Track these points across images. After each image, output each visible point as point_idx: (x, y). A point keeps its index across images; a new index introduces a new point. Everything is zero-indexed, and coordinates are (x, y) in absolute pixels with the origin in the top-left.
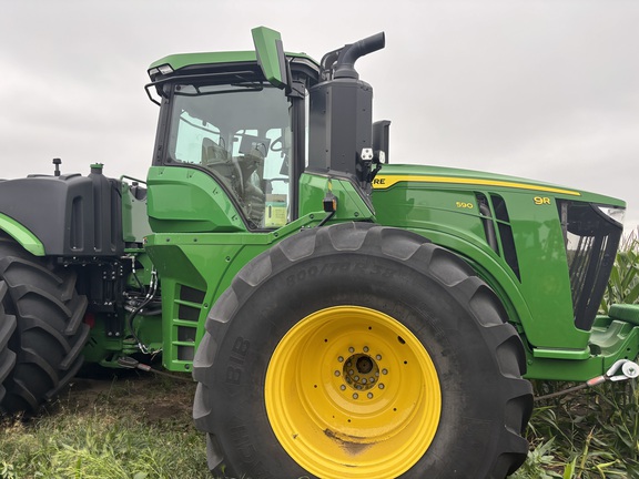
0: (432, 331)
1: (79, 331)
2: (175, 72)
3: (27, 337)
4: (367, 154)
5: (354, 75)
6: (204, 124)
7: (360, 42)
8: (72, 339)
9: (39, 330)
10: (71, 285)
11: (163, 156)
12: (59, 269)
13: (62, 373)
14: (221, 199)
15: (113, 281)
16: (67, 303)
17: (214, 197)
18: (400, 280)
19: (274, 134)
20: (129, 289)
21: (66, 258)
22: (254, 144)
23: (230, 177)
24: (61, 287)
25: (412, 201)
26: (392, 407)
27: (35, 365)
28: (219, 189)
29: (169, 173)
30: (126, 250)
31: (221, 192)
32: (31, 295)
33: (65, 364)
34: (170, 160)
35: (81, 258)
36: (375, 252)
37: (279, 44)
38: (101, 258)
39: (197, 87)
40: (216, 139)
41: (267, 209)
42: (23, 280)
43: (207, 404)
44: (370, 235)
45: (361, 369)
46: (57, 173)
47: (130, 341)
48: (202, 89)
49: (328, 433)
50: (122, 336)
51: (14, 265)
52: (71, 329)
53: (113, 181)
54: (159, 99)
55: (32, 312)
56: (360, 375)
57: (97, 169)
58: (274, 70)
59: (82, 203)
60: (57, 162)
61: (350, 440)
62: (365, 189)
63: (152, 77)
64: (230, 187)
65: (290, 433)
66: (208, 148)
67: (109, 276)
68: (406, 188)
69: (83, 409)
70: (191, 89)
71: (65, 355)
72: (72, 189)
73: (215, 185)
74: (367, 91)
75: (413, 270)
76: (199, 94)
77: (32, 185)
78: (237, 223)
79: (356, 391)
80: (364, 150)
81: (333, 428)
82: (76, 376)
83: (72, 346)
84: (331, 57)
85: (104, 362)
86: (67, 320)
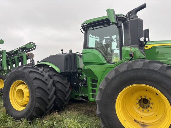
0: (168, 91)
1: (69, 90)
2: (87, 25)
3: (58, 92)
4: (142, 39)
5: (137, 17)
6: (95, 37)
7: (138, 7)
8: (67, 92)
9: (60, 90)
10: (67, 79)
11: (86, 46)
12: (64, 76)
13: (66, 101)
14: (100, 56)
15: (76, 78)
16: (66, 83)
17: (99, 55)
19: (114, 37)
20: (79, 80)
21: (65, 73)
22: (109, 40)
23: (102, 50)
24: (64, 80)
25: (158, 52)
26: (155, 114)
27: (60, 99)
28: (100, 53)
29: (87, 50)
30: (78, 70)
31: (100, 54)
32: (58, 82)
33: (66, 98)
34: (87, 47)
35: (68, 73)
36: (146, 68)
37: (114, 12)
38: (73, 72)
39: (93, 28)
40: (98, 40)
41: (113, 58)
42: (56, 78)
43: (100, 110)
44: (145, 63)
45: (144, 103)
46: (62, 53)
47: (80, 93)
48: (94, 28)
49: (135, 121)
50: (78, 92)
51: (54, 75)
52: (67, 90)
53: (74, 54)
54: (84, 32)
55: (59, 86)
56: (144, 104)
57: (71, 51)
58: (113, 20)
59: (68, 59)
60: (62, 50)
61: (142, 123)
62: (142, 49)
63: (82, 27)
64: (103, 53)
65: (123, 120)
66: (97, 43)
68: (156, 48)
69: (71, 109)
70: (91, 28)
71: (66, 96)
72: (65, 56)
73: (98, 52)
74: (141, 21)
75: (160, 73)
76: (94, 29)
77: (57, 56)
78: (105, 62)
79: (143, 109)
80: (141, 38)
81: (137, 119)
82: (69, 101)
83: (67, 94)
84: (129, 13)
85: (75, 98)
86: (66, 88)
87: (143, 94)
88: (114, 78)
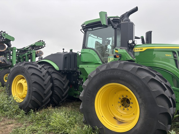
0: (137, 91)
1: (67, 88)
2: (86, 25)
3: (55, 88)
5: (129, 20)
6: (97, 37)
7: (130, 11)
8: (65, 89)
9: (57, 87)
10: (65, 77)
12: (62, 74)
13: (63, 97)
14: (97, 57)
15: (75, 77)
16: (64, 81)
17: (95, 56)
18: (128, 76)
19: (111, 39)
20: (79, 79)
21: (63, 71)
22: (106, 41)
23: (99, 51)
24: (63, 77)
26: (133, 113)
27: (56, 95)
28: (96, 54)
29: (86, 50)
30: (78, 69)
31: (97, 55)
32: (56, 79)
33: (63, 95)
34: (86, 47)
35: (67, 71)
37: (106, 15)
38: (71, 71)
39: (92, 29)
41: (108, 58)
42: (55, 76)
43: (83, 106)
46: (63, 51)
48: (93, 29)
49: (115, 118)
50: (78, 90)
51: (53, 72)
52: (64, 87)
53: (75, 53)
54: (84, 32)
55: (56, 83)
56: (127, 104)
57: (71, 50)
58: (104, 22)
59: (67, 58)
60: (63, 49)
61: (120, 121)
62: (131, 52)
63: (82, 27)
64: (99, 53)
65: (101, 115)
66: (97, 43)
67: (74, 75)
70: (91, 29)
71: (63, 93)
72: (65, 55)
73: (95, 53)
74: (132, 24)
76: (93, 30)
77: (58, 55)
79: (124, 108)
81: (117, 116)
82: (67, 98)
83: (65, 91)
84: (123, 16)
85: (74, 96)
86: (64, 85)
87: (125, 94)
88: (95, 76)
